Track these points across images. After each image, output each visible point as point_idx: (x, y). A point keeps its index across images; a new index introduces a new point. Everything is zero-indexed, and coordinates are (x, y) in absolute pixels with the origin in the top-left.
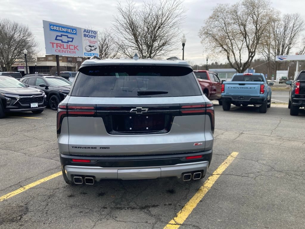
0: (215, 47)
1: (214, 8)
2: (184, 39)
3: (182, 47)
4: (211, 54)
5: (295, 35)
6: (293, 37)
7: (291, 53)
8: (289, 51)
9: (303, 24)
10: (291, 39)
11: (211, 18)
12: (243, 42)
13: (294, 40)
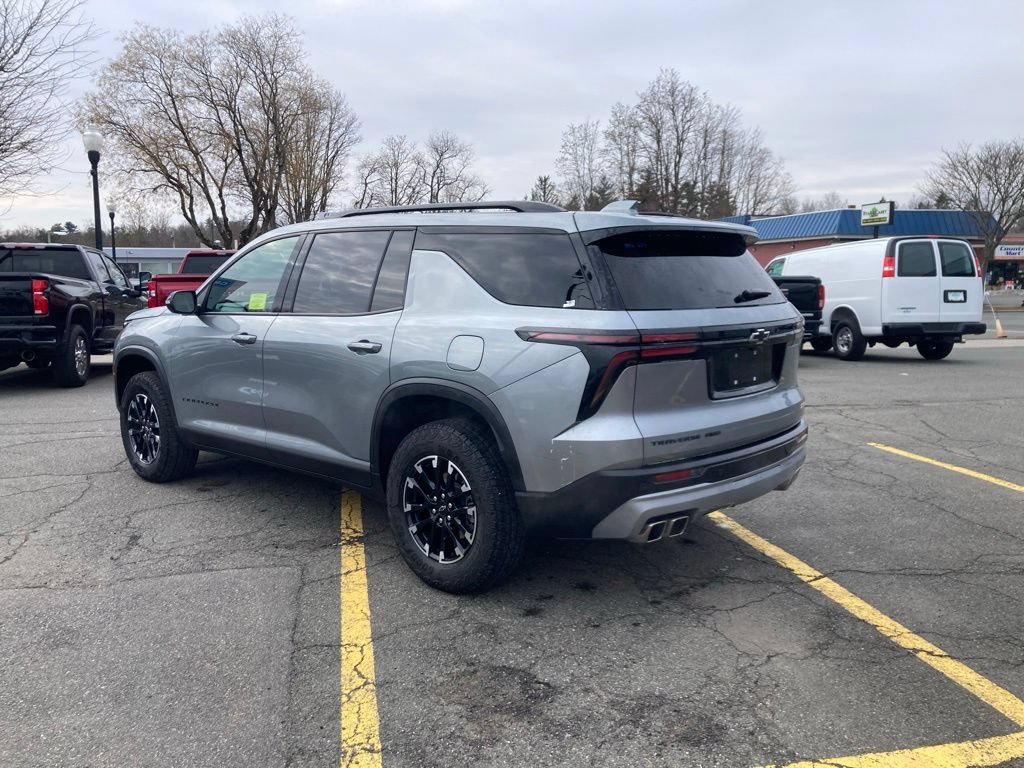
0: (131, 171)
1: (128, 37)
2: (91, 136)
3: (89, 166)
4: (122, 195)
5: (337, 152)
6: (334, 157)
7: (331, 205)
8: (326, 199)
9: (355, 124)
10: (329, 164)
11: (117, 67)
12: (225, 161)
13: (335, 168)
